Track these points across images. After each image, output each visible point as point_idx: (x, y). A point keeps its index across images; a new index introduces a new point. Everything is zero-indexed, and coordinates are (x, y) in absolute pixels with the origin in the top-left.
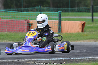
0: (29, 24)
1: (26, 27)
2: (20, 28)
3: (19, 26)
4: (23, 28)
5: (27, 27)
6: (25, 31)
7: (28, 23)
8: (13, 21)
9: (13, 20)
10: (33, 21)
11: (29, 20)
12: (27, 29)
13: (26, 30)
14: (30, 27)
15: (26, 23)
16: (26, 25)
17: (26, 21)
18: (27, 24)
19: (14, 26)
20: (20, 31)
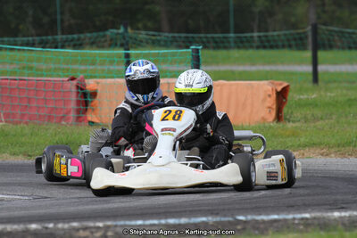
0: (85, 95)
1: (73, 106)
2: (53, 109)
3: (46, 101)
4: (61, 109)
5: (78, 102)
6: (69, 118)
7: (81, 89)
8: (26, 82)
9: (25, 80)
10: (98, 83)
11: (82, 80)
12: (78, 111)
13: (73, 115)
14: (86, 104)
15: (74, 90)
16: (73, 98)
17: (75, 82)
18: (78, 93)
19: (29, 100)
20: (50, 118)
